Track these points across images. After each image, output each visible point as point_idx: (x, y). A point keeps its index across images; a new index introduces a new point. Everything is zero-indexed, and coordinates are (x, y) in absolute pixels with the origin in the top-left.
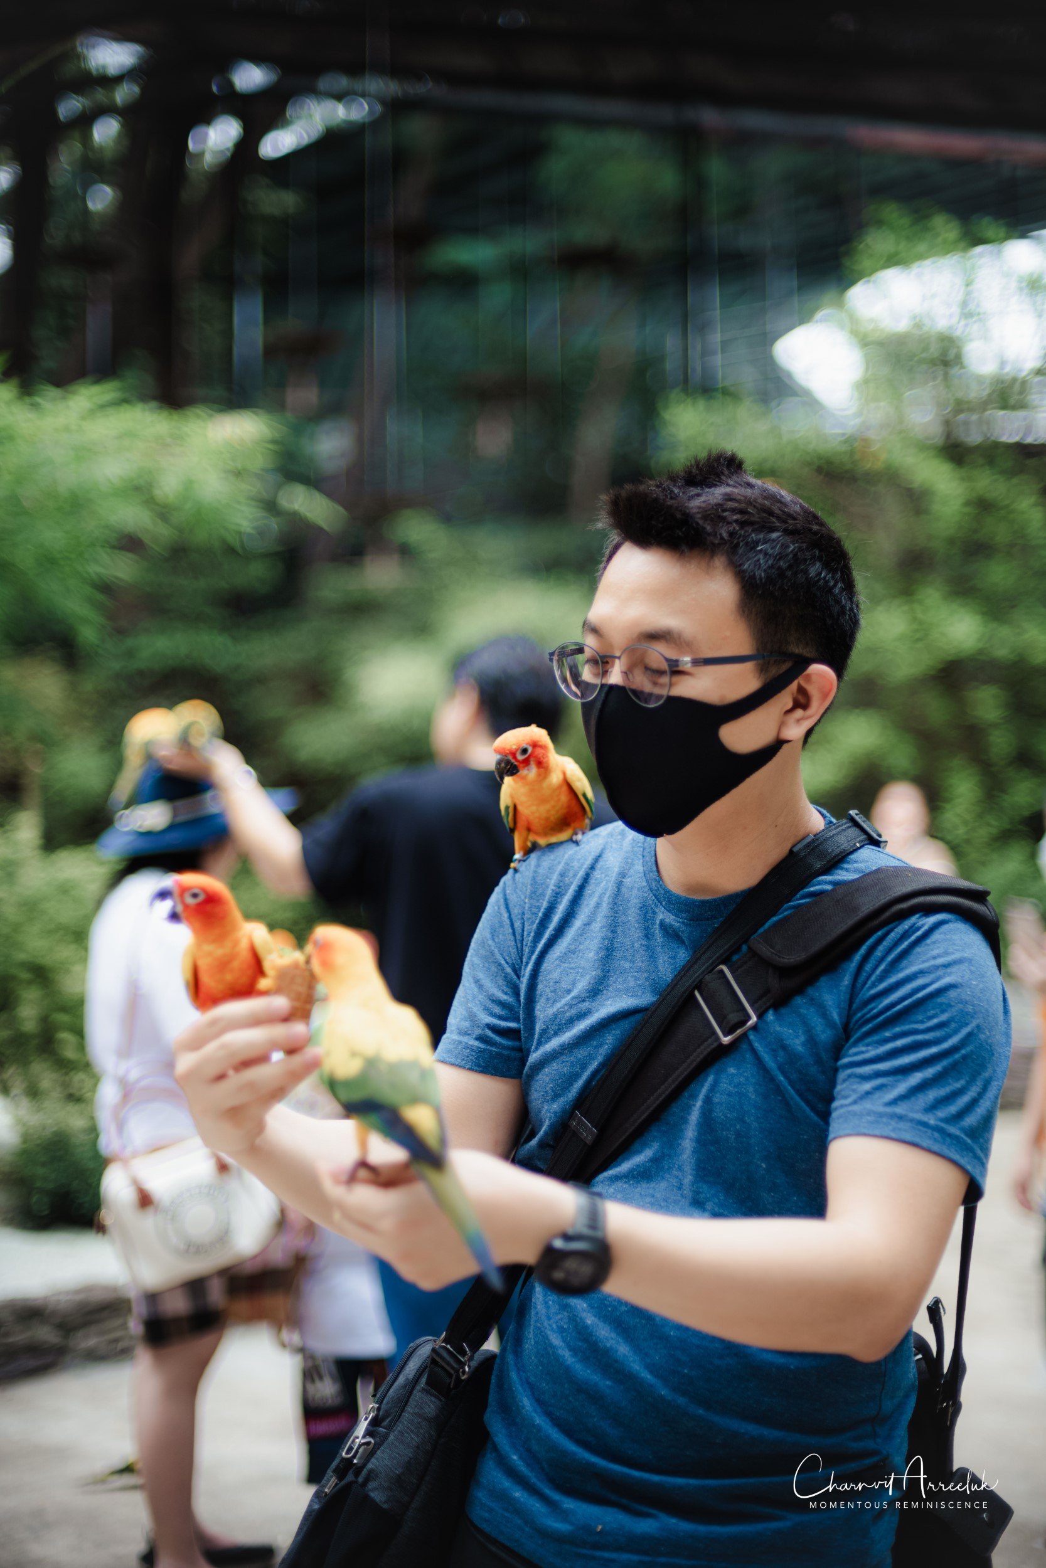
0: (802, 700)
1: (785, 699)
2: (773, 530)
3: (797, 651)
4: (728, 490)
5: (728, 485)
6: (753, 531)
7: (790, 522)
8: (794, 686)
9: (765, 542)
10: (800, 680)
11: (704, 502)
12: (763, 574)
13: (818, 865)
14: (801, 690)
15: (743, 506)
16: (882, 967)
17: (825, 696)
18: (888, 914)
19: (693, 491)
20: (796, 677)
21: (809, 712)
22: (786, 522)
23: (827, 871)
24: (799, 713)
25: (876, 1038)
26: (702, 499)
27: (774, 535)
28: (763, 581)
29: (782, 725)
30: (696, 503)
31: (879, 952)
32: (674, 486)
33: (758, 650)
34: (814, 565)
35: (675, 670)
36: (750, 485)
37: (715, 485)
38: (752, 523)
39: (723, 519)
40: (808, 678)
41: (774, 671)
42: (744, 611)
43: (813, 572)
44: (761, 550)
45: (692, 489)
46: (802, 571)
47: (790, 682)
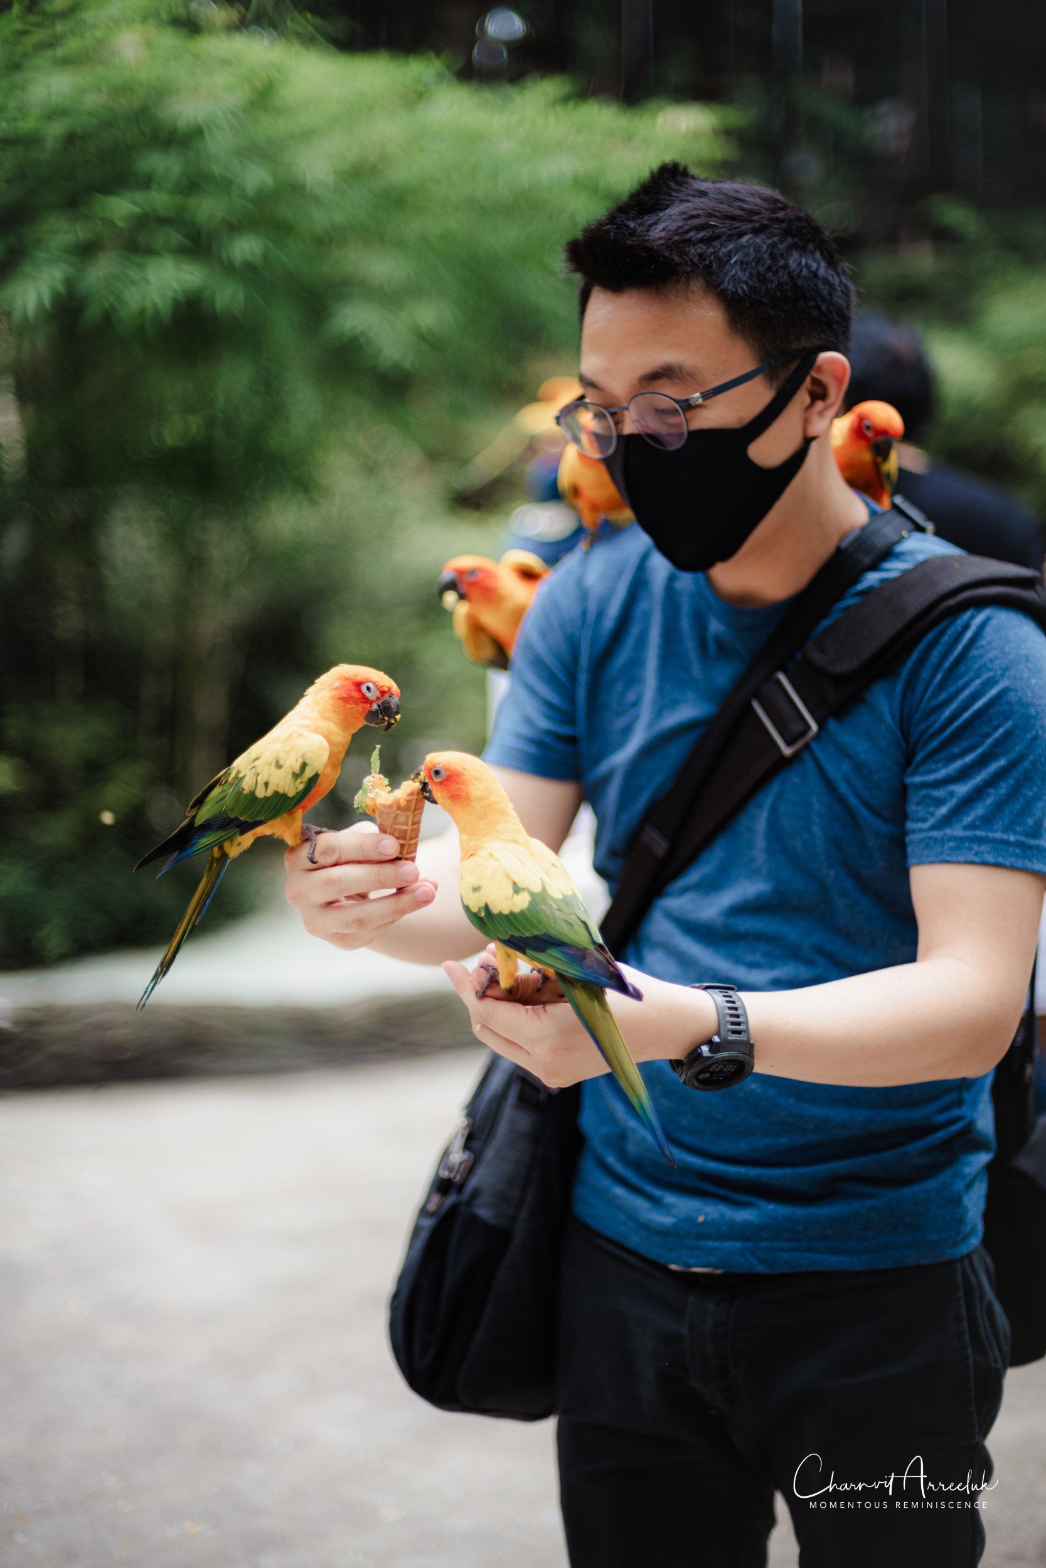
0: (818, 390)
1: (802, 397)
2: (741, 235)
3: (800, 346)
4: (683, 207)
5: (682, 201)
6: (722, 245)
7: (755, 218)
8: (808, 380)
9: (737, 250)
10: (813, 373)
11: (663, 229)
12: (745, 287)
13: (867, 560)
14: (816, 382)
15: (702, 221)
16: (939, 677)
17: (840, 381)
18: (936, 612)
19: (650, 219)
20: (807, 373)
21: (831, 400)
22: (751, 221)
23: (875, 567)
24: (820, 405)
25: (944, 754)
26: (661, 226)
27: (745, 239)
28: (748, 293)
29: (806, 422)
30: (657, 233)
31: (935, 654)
32: (628, 219)
33: (762, 360)
34: (792, 255)
35: (687, 406)
36: (703, 194)
37: (667, 207)
38: (717, 238)
39: (688, 241)
40: (820, 369)
41: (784, 374)
42: (737, 328)
43: (792, 263)
44: (736, 262)
45: (646, 218)
46: (781, 267)
47: (803, 380)
